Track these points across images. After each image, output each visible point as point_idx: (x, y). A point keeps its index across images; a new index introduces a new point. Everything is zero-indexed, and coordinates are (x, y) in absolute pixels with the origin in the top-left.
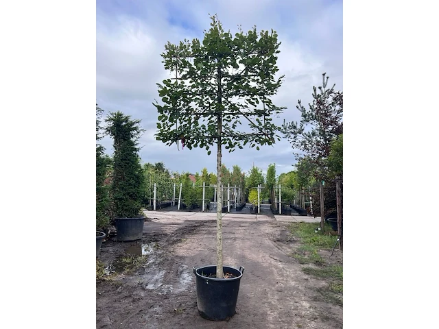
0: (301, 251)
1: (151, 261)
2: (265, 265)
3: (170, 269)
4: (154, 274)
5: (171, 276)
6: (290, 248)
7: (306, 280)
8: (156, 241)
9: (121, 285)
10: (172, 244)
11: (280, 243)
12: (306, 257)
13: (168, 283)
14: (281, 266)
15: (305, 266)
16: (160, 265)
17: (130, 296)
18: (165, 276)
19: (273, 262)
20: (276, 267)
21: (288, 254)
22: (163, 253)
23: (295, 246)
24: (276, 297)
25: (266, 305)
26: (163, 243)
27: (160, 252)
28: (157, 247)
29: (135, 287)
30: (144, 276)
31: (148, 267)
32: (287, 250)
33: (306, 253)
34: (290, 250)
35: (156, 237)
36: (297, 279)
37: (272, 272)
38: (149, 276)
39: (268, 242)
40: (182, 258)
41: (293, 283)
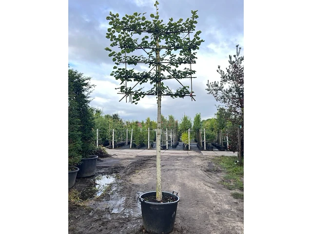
0: (226, 179)
1: (114, 189)
2: (202, 191)
3: (129, 196)
4: (117, 200)
5: (131, 201)
6: (218, 176)
7: (237, 203)
8: (116, 172)
9: (93, 209)
10: (129, 174)
11: (210, 173)
12: (232, 184)
13: (129, 207)
14: (214, 192)
15: (233, 192)
16: (121, 192)
17: (100, 219)
18: (126, 201)
19: (208, 189)
20: (211, 193)
21: (218, 181)
22: (122, 182)
23: (222, 175)
24: (216, 219)
25: (209, 226)
26: (121, 174)
27: (120, 182)
28: (117, 178)
29: (103, 212)
30: (110, 202)
31: (112, 194)
32: (216, 178)
33: (231, 180)
34: (218, 178)
35: (116, 170)
36: (229, 203)
37: (208, 198)
38: (114, 202)
39: (200, 172)
40: (137, 186)
41: (227, 207)
